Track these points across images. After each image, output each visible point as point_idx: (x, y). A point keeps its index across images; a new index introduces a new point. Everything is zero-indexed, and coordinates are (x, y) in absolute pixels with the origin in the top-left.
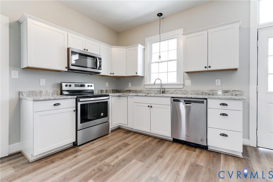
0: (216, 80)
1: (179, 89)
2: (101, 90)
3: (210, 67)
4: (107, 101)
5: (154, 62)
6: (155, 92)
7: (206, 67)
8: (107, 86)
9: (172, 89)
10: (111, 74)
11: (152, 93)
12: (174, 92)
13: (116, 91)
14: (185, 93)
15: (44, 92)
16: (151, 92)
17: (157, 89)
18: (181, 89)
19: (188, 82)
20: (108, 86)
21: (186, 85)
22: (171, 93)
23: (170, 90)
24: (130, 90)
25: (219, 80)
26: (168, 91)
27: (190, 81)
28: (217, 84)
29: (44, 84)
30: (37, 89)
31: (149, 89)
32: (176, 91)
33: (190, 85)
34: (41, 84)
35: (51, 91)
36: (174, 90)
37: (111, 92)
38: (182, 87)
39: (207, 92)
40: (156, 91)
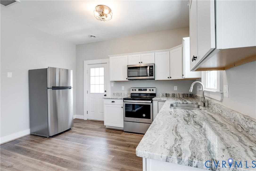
2: (166, 94)
4: (150, 105)
8: (175, 90)
10: (168, 78)
13: (189, 96)
15: (123, 93)
20: (177, 90)
29: (124, 89)
30: (120, 92)
33: (227, 94)
34: (122, 89)
35: (126, 93)
37: (181, 96)
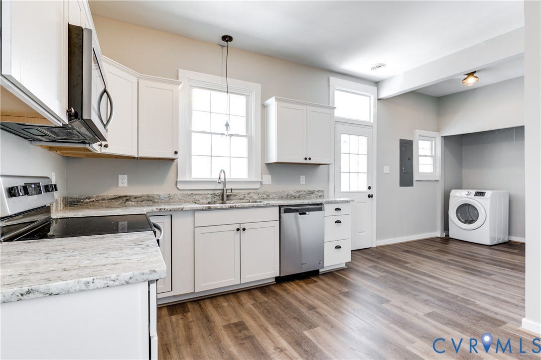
0: (301, 177)
1: (255, 191)
3: (310, 159)
5: (201, 130)
6: (206, 198)
7: (306, 159)
9: (243, 191)
10: (101, 146)
11: (199, 201)
12: (246, 196)
14: (265, 196)
16: (198, 199)
17: (211, 192)
18: (257, 191)
19: (267, 179)
21: (263, 183)
22: (241, 197)
23: (239, 193)
24: (126, 196)
25: (304, 177)
26: (235, 195)
27: (270, 176)
28: (302, 183)
31: (190, 193)
32: (250, 195)
33: (270, 183)
36: (246, 192)
38: (258, 186)
39: (293, 193)
40: (209, 196)
